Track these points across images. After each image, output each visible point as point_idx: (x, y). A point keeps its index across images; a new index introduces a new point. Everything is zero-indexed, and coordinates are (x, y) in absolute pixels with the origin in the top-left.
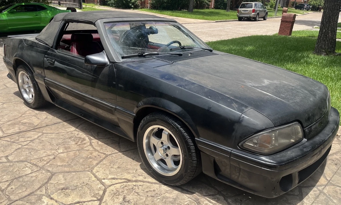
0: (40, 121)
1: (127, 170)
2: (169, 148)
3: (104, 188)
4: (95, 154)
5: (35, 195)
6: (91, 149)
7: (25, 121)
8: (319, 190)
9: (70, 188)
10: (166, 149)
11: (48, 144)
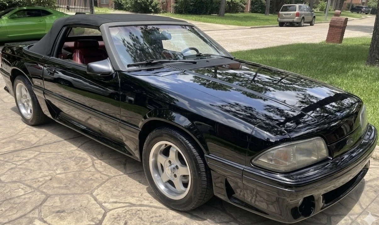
0: (38, 139)
1: (131, 194)
2: (177, 167)
3: (103, 211)
4: (97, 175)
5: (27, 218)
6: (94, 170)
7: (22, 139)
8: (351, 219)
9: (66, 211)
10: (174, 168)
11: (46, 164)
